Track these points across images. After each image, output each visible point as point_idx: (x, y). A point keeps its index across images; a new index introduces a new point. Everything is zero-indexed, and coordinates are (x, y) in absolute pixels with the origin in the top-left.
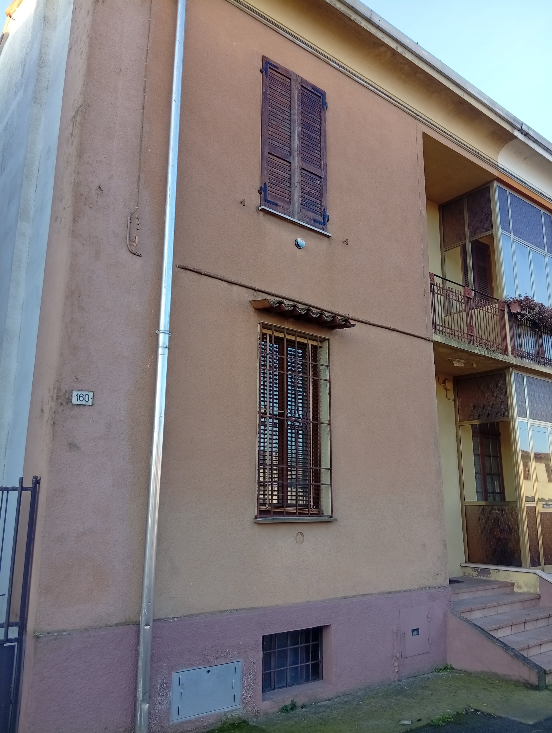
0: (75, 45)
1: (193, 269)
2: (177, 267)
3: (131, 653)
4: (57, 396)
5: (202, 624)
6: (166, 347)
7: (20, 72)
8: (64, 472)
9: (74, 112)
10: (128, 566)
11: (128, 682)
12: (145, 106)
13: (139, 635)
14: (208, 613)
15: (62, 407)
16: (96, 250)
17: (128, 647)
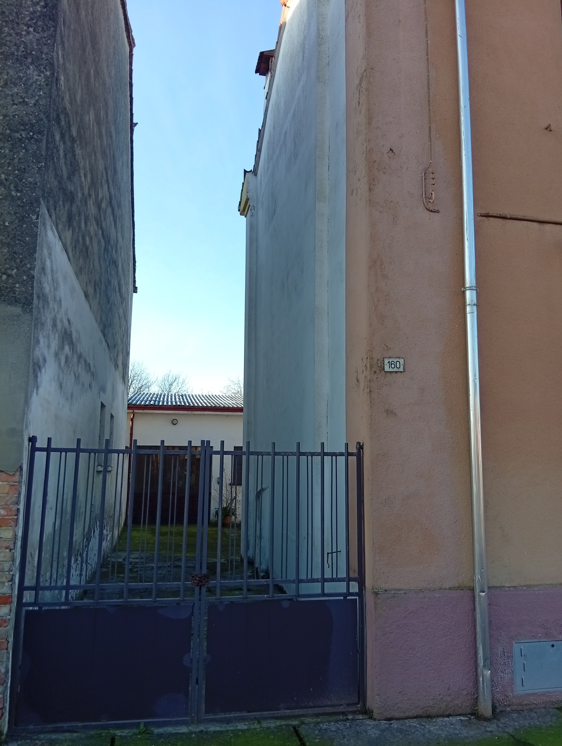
0: (351, 11)
1: (497, 215)
2: (478, 216)
3: (467, 618)
4: (371, 365)
5: (541, 596)
6: (474, 305)
7: (301, 57)
8: (384, 438)
9: (359, 79)
10: (456, 531)
11: (467, 646)
12: (429, 52)
13: (474, 601)
14: (547, 585)
15: (376, 375)
16: (393, 215)
17: (464, 612)
